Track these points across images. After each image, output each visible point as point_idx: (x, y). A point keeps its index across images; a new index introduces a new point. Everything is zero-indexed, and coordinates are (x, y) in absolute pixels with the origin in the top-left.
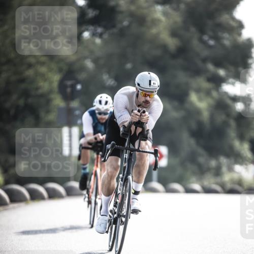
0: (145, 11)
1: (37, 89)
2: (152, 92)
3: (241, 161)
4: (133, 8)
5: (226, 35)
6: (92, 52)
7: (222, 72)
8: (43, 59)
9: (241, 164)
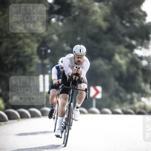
0: (88, 6)
1: (25, 52)
2: (82, 56)
3: (145, 95)
4: (81, 4)
5: (136, 20)
6: (57, 30)
7: (134, 42)
8: (28, 35)
9: (145, 97)
